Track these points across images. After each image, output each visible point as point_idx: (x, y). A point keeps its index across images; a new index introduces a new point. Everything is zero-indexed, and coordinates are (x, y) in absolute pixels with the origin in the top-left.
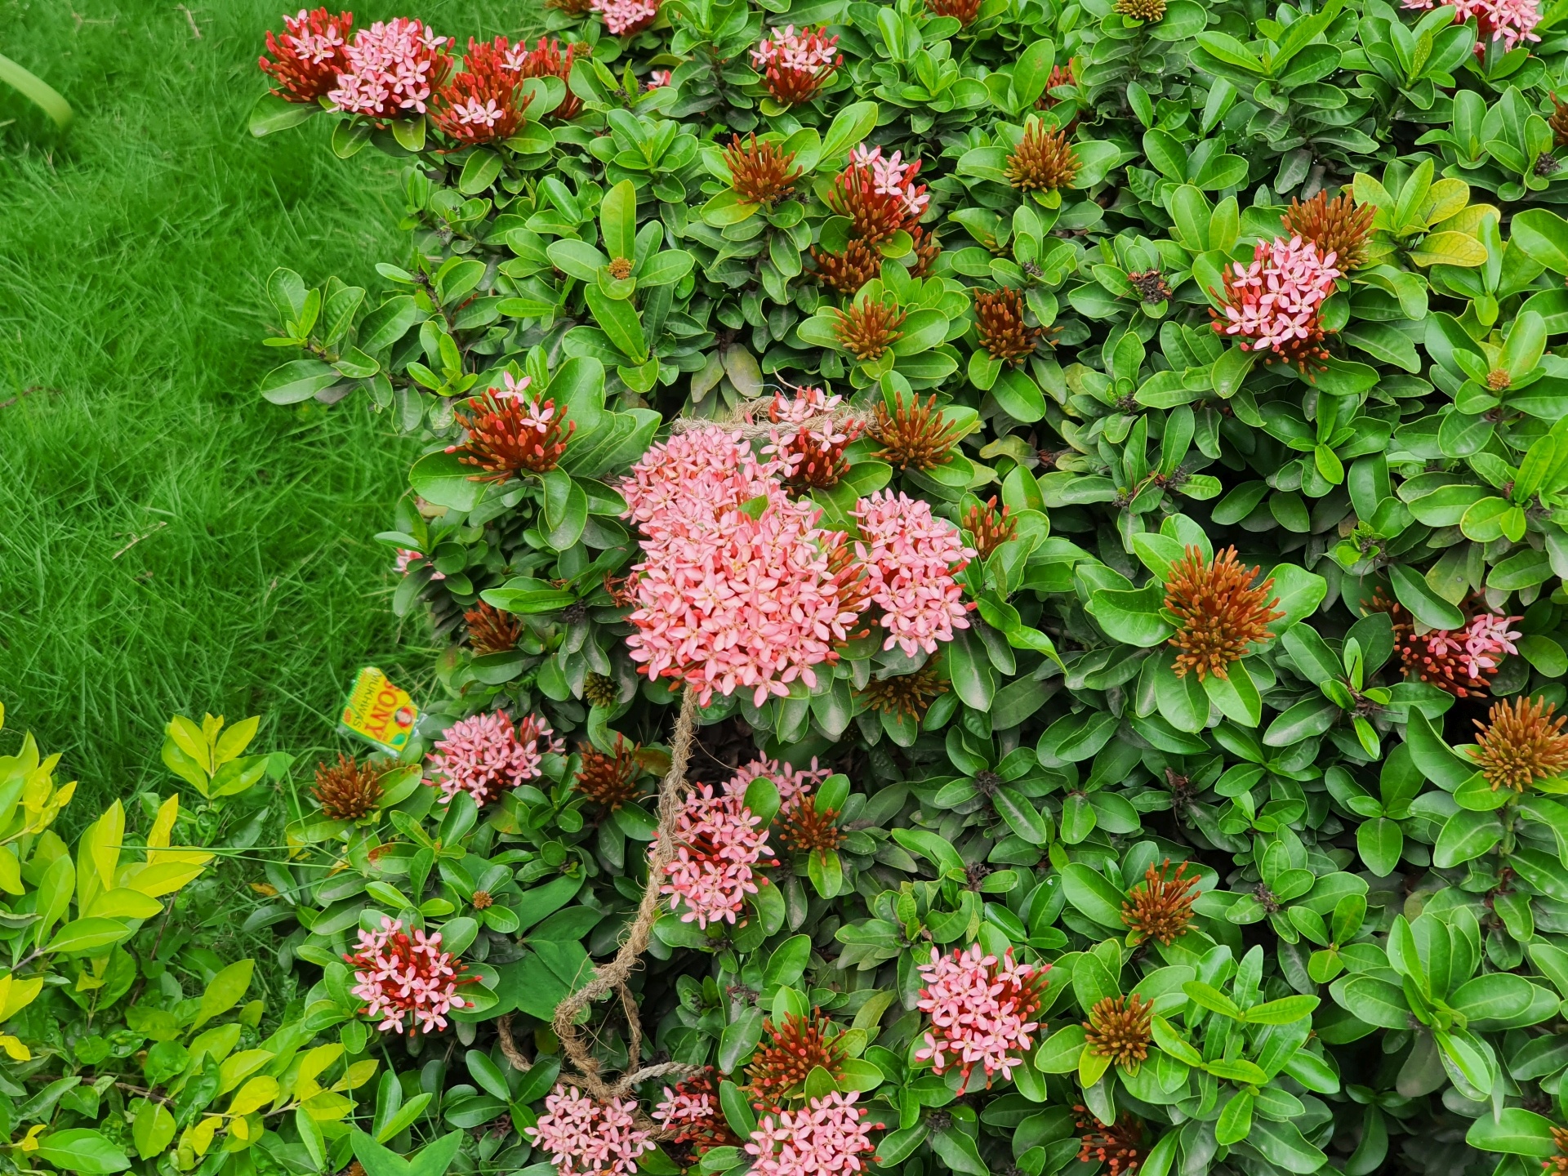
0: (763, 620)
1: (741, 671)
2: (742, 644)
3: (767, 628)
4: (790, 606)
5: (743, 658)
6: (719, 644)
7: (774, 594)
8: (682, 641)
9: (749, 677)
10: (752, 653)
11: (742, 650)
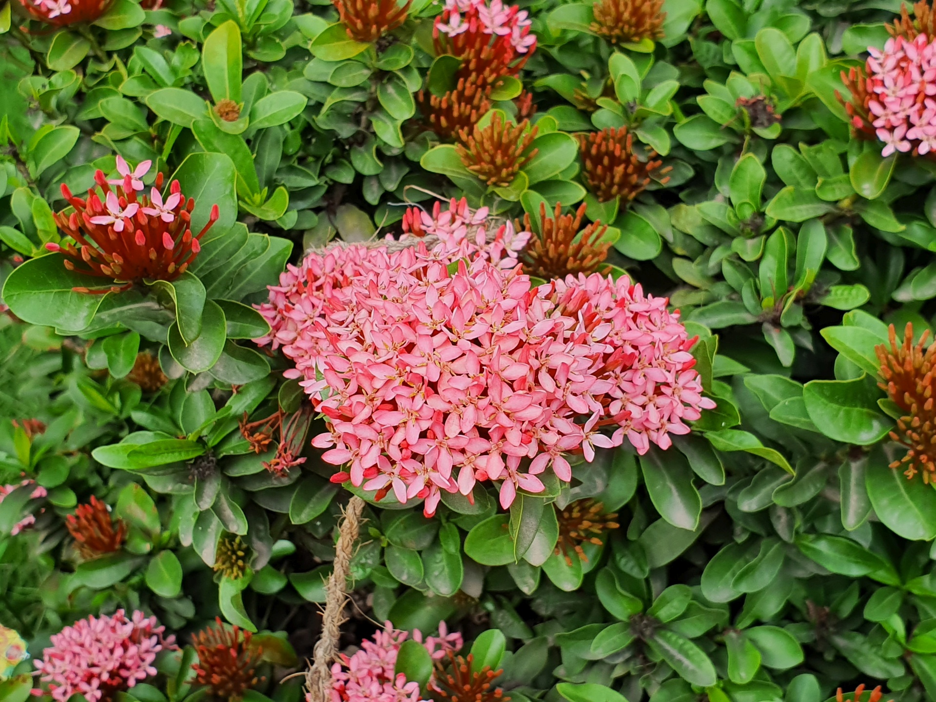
0: (507, 391)
1: (482, 462)
2: (484, 423)
3: (514, 401)
4: (537, 371)
5: (483, 445)
6: (452, 428)
7: (517, 355)
8: (396, 428)
9: (494, 468)
10: (495, 436)
11: (484, 433)
